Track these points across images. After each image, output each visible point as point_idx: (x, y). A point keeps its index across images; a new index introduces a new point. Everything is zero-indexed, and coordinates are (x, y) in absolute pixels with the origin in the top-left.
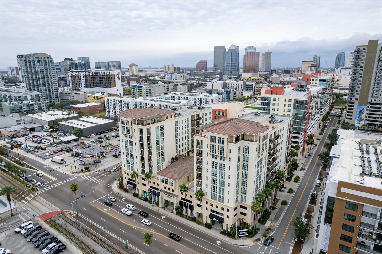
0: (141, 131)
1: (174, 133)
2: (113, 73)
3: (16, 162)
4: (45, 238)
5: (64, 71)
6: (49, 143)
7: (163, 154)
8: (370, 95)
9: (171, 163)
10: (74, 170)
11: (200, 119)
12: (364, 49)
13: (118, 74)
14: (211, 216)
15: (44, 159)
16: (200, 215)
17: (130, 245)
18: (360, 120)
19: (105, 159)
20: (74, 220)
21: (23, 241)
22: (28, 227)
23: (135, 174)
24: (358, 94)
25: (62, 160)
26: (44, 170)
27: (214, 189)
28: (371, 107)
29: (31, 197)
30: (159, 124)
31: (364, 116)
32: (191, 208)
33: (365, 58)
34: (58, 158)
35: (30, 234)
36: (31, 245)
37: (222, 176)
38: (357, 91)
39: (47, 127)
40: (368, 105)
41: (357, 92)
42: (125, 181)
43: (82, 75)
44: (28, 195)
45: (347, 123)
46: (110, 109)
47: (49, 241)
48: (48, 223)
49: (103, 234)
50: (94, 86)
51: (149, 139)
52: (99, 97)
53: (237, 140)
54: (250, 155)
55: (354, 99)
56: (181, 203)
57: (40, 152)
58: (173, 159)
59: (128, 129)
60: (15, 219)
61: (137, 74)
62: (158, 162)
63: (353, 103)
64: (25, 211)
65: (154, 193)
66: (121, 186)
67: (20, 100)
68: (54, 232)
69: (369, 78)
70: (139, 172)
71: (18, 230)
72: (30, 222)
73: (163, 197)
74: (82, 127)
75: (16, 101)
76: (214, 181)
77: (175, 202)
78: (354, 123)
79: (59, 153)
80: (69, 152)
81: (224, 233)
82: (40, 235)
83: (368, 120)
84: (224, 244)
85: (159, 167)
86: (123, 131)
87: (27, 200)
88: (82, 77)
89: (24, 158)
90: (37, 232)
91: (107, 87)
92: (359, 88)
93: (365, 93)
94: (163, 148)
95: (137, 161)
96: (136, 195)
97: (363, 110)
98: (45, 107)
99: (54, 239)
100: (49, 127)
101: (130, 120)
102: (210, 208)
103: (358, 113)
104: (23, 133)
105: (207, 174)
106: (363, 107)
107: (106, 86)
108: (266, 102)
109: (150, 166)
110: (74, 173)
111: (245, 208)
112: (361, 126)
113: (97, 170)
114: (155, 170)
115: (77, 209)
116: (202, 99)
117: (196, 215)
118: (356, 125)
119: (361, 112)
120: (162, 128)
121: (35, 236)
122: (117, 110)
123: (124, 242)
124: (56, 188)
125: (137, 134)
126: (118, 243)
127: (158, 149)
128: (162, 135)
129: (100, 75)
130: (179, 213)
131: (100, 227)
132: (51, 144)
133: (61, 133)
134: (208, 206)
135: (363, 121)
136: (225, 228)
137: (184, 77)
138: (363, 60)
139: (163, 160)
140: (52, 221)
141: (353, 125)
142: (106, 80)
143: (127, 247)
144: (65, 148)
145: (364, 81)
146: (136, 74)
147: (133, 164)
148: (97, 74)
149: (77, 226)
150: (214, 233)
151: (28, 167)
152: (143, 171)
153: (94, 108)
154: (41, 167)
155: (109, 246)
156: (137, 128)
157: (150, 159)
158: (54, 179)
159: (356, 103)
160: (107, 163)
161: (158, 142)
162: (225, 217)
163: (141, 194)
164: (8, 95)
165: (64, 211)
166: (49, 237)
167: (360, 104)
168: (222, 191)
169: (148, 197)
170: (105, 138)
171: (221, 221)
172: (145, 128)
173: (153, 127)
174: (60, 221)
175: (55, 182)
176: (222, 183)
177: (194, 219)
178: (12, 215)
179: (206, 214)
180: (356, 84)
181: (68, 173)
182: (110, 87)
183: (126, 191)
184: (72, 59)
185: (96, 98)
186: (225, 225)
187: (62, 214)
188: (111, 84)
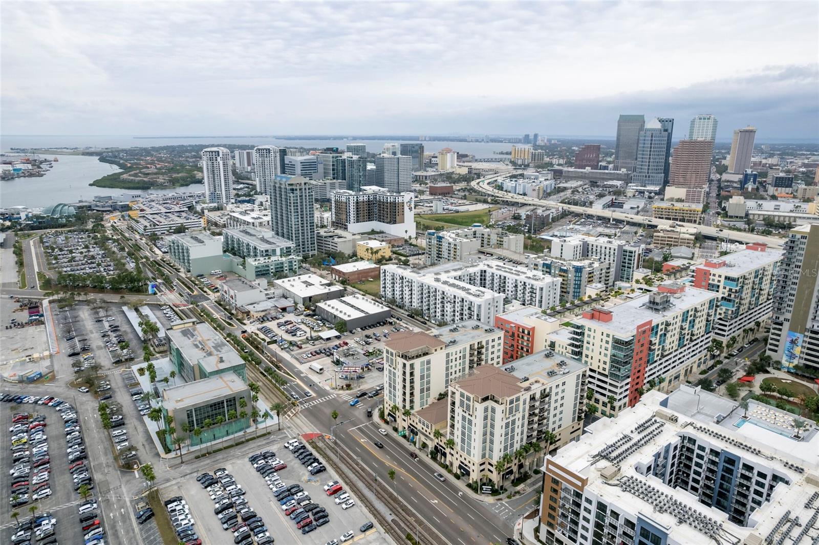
0: (404, 365)
1: (444, 366)
2: (400, 200)
3: (272, 362)
4: (308, 457)
5: (323, 171)
6: (305, 337)
7: (428, 389)
8: (811, 316)
9: (439, 400)
10: (334, 386)
11: (482, 347)
12: (803, 237)
13: (410, 202)
14: (460, 467)
15: (301, 363)
16: (451, 464)
17: (378, 478)
18: (792, 356)
19: (370, 374)
20: (333, 445)
21: (292, 456)
22: (295, 444)
23: (395, 408)
24: (789, 311)
25: (321, 370)
26: (301, 379)
27: (463, 441)
28: (811, 338)
29: (292, 412)
30: (425, 358)
31: (797, 350)
32: (444, 455)
33: (803, 252)
34: (316, 365)
35: (297, 451)
36: (297, 461)
37: (470, 430)
38: (789, 306)
39: (301, 306)
40: (806, 334)
41: (788, 308)
42: (386, 412)
43: (351, 201)
44: (290, 409)
45: (769, 357)
46: (387, 285)
47: (312, 460)
48: (310, 444)
49: (357, 464)
50: (370, 219)
51: (412, 374)
52: (375, 250)
53: (485, 399)
54: (496, 415)
55: (782, 319)
56: (436, 447)
57: (296, 351)
58: (440, 394)
59: (392, 360)
60: (282, 433)
61: (454, 170)
62: (422, 398)
63: (781, 324)
64: (289, 428)
65: (412, 431)
66: (382, 415)
67: (267, 255)
68: (316, 454)
69: (809, 288)
70: (400, 406)
71: (287, 445)
72: (296, 440)
73: (420, 438)
74: (346, 318)
75: (262, 256)
76: (463, 434)
77: (431, 445)
78: (779, 360)
79: (318, 356)
80: (328, 356)
81: (469, 486)
82: (305, 454)
83: (806, 359)
84: (464, 497)
85: (422, 404)
86: (387, 361)
87: (289, 416)
88: (352, 204)
89: (281, 360)
90: (302, 451)
91: (389, 223)
92: (791, 300)
93: (802, 312)
94: (428, 382)
95: (399, 393)
96: (396, 430)
97: (796, 340)
98: (297, 267)
99: (316, 460)
100: (303, 309)
101: (394, 352)
102: (460, 459)
103: (788, 344)
104: (273, 313)
105: (458, 425)
106: (798, 335)
107: (389, 220)
108: (579, 331)
109: (412, 401)
110: (333, 389)
111: (492, 465)
112: (791, 366)
113: (359, 389)
114: (417, 407)
115: (336, 435)
116: (527, 284)
117: (448, 463)
118: (785, 362)
119: (793, 342)
120: (429, 362)
121: (301, 454)
122: (396, 289)
123: (374, 474)
124: (315, 406)
125: (400, 366)
126: (369, 475)
127: (422, 384)
128: (429, 369)
129: (380, 201)
130: (434, 458)
131: (355, 457)
132: (307, 339)
133: (319, 322)
134: (458, 456)
135: (797, 359)
136: (471, 482)
137: (539, 189)
138: (801, 255)
139: (428, 396)
140: (313, 442)
141: (778, 363)
142: (389, 211)
143: (376, 480)
144: (325, 350)
145: (800, 291)
146: (450, 171)
147: (395, 396)
148: (376, 198)
149: (336, 453)
150: (460, 484)
151: (286, 372)
152: (404, 407)
153: (364, 273)
154: (298, 374)
155: (361, 476)
156: (401, 361)
157: (412, 394)
158: (314, 395)
159: (786, 325)
160: (372, 380)
161: (422, 377)
162: (471, 471)
163: (400, 429)
164: (252, 245)
165: (324, 434)
166: (312, 457)
167: (793, 329)
168: (469, 445)
169: (407, 434)
170: (374, 337)
171: (468, 474)
172: (408, 364)
173: (417, 362)
174: (320, 444)
175: (313, 399)
176: (470, 438)
177: (445, 467)
178: (279, 430)
179: (456, 464)
180: (785, 294)
181: (328, 388)
182: (395, 222)
183: (387, 422)
184: (337, 149)
185: (370, 251)
186: (471, 478)
187: (322, 438)
188: (397, 217)
